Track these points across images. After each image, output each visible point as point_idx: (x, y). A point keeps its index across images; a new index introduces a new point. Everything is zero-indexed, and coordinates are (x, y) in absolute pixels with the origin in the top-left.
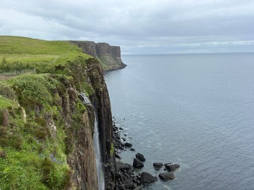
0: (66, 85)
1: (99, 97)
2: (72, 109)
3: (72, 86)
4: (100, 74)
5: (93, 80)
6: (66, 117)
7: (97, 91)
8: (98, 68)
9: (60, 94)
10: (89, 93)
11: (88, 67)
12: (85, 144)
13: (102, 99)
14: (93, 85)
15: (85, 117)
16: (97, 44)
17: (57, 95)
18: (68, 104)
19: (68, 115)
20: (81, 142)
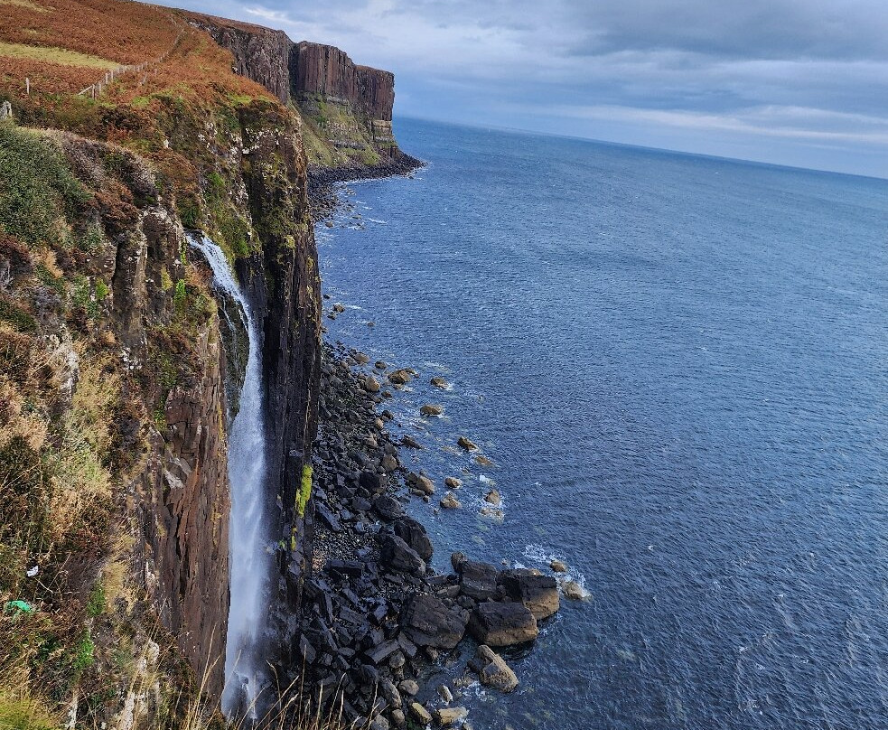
0: (142, 196)
1: (275, 272)
2: (155, 300)
3: (167, 206)
4: (292, 175)
5: (262, 199)
6: (126, 325)
7: (272, 245)
8: (289, 151)
9: (111, 229)
10: (237, 248)
11: (245, 136)
12: (195, 446)
13: (287, 283)
14: (257, 218)
15: (208, 343)
16: (296, 47)
17: (96, 228)
18: (141, 274)
19: (136, 321)
20: (176, 436)
